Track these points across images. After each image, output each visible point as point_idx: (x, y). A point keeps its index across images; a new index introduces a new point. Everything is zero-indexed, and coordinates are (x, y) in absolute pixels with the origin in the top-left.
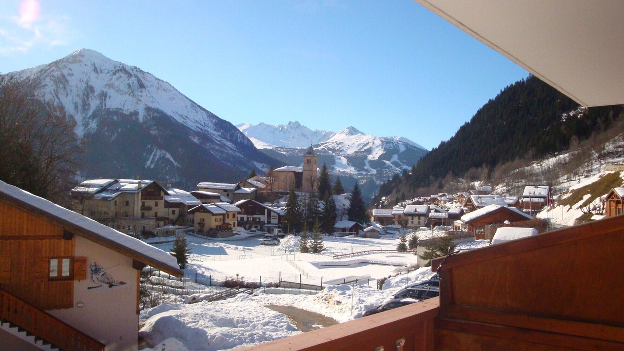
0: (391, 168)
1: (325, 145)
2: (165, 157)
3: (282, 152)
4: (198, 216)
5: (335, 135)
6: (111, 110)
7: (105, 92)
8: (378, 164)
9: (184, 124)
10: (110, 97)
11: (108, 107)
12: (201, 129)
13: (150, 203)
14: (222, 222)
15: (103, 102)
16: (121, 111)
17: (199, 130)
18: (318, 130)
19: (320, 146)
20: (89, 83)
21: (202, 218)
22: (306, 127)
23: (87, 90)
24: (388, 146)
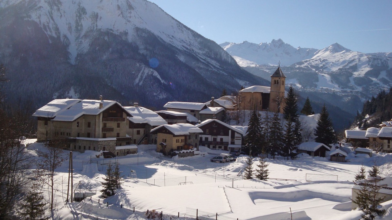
0: (378, 85)
1: (308, 62)
2: (152, 75)
3: (265, 70)
4: (161, 137)
5: (319, 52)
6: (102, 30)
7: (96, 14)
8: (363, 81)
9: (171, 43)
10: (101, 18)
11: (99, 27)
12: (187, 48)
13: (112, 124)
14: (183, 143)
15: (94, 23)
16: (111, 31)
17: (185, 49)
18: (301, 47)
19: (303, 63)
20: (81, 5)
21: (164, 138)
22: (289, 45)
23: (79, 11)
24: (376, 62)
